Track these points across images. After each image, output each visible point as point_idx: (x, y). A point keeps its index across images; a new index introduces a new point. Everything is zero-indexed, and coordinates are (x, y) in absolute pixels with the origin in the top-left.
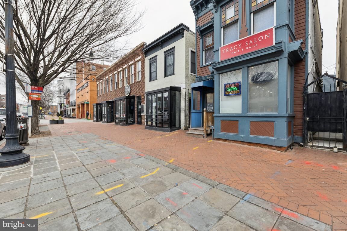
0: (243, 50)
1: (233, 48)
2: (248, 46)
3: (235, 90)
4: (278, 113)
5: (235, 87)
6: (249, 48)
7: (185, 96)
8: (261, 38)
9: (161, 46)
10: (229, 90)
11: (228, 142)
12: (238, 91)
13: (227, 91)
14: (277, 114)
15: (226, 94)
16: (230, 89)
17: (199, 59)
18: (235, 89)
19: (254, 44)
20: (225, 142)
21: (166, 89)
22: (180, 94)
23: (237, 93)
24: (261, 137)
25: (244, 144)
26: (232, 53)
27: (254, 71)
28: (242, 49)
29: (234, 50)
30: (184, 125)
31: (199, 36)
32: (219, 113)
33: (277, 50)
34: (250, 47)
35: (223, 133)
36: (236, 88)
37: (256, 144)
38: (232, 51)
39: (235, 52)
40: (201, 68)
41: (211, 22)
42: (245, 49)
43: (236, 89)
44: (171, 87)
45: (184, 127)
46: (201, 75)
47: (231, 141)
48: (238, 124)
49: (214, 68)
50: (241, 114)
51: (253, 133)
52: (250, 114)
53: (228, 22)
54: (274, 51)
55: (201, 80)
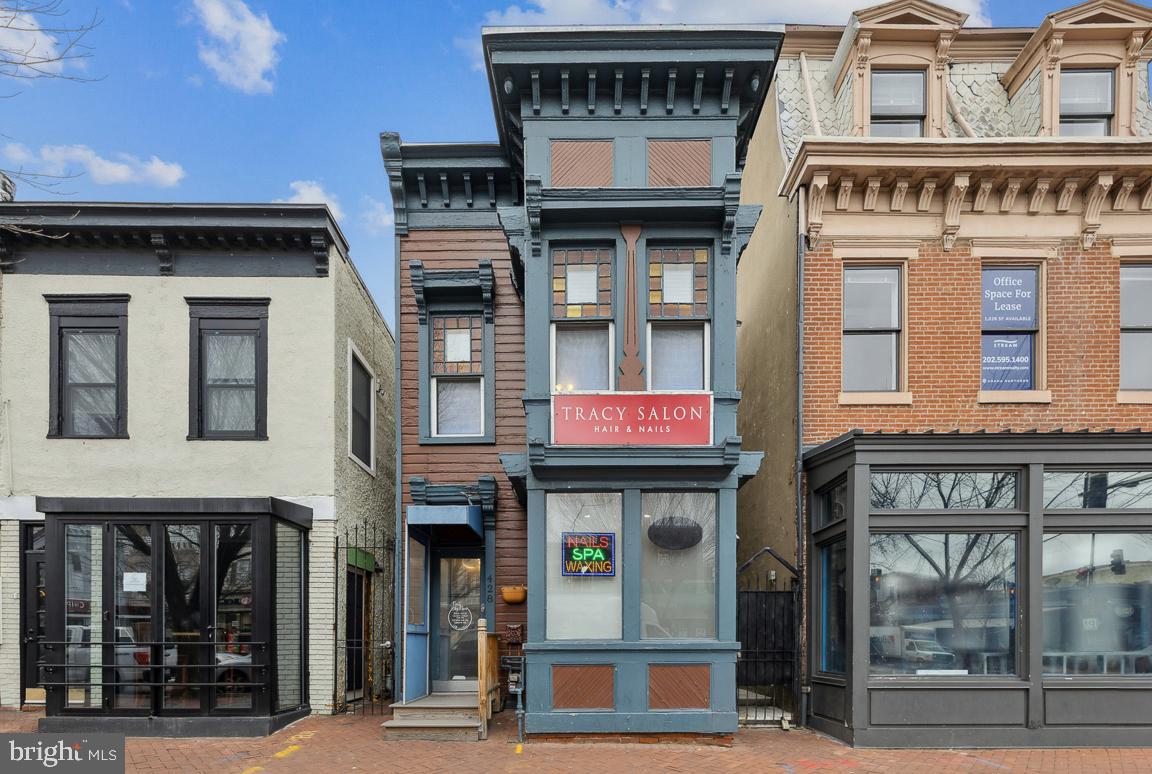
0: (629, 430)
1: (599, 415)
2: (646, 423)
3: (598, 560)
4: (717, 637)
5: (598, 551)
6: (646, 429)
7: (336, 557)
8: (680, 413)
9: (163, 258)
10: (577, 556)
11: (578, 742)
12: (607, 565)
13: (574, 561)
14: (716, 642)
15: (572, 571)
16: (582, 553)
17: (413, 408)
18: (596, 556)
19: (662, 422)
20: (565, 742)
21: (238, 507)
22: (307, 542)
23: (604, 572)
25: (631, 741)
26: (597, 429)
27: (660, 508)
28: (629, 428)
29: (601, 423)
30: (331, 693)
31: (414, 310)
32: (545, 639)
33: (727, 462)
34: (650, 429)
35: (561, 711)
36: (599, 554)
37: (664, 735)
38: (594, 422)
39: (605, 429)
40: (421, 445)
41: (476, 278)
42: (635, 428)
43: (601, 556)
44: (275, 502)
45: (331, 702)
46: (432, 477)
48: (612, 674)
49: (538, 464)
50: (621, 642)
51: (656, 700)
52: (648, 641)
53: (574, 313)
54: (719, 462)
55: (429, 499)
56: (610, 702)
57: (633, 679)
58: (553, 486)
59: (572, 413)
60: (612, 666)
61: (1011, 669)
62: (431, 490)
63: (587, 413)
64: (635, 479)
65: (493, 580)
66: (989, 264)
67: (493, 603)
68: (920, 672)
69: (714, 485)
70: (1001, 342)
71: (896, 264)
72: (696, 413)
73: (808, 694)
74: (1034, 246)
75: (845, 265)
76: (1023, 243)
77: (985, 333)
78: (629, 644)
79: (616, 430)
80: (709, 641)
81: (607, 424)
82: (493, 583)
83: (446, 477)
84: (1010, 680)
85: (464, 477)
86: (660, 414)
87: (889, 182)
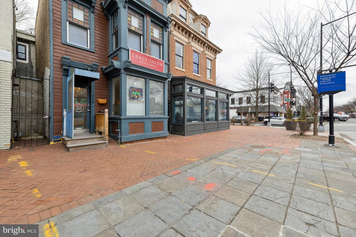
1: (141, 58)
2: (151, 64)
4: (164, 115)
5: (139, 93)
8: (158, 64)
11: (135, 143)
14: (164, 116)
19: (154, 65)
20: (132, 143)
24: (158, 132)
25: (147, 141)
26: (141, 62)
28: (148, 64)
29: (142, 61)
30: (9, 139)
32: (126, 115)
35: (131, 135)
37: (154, 138)
38: (140, 60)
45: (9, 143)
47: (137, 141)
48: (144, 124)
49: (129, 67)
50: (146, 116)
51: (153, 130)
52: (151, 116)
53: (133, 28)
54: (167, 77)
55: (70, 65)
56: (144, 132)
57: (148, 125)
58: (129, 74)
59: (135, 56)
60: (143, 122)
61: (202, 121)
62: (72, 62)
63: (138, 57)
64: (149, 77)
65: (94, 96)
66: (194, 51)
67: (94, 104)
68: (192, 122)
69: (164, 82)
70: (195, 64)
71: (183, 45)
72: (161, 65)
73: (171, 127)
74: (199, 51)
75: (176, 41)
76: (197, 49)
77: (194, 63)
78: (147, 117)
79: (145, 63)
80: (163, 116)
81: (143, 61)
82: (94, 97)
83: (77, 59)
84: (202, 123)
85: (83, 60)
86: (154, 63)
87: (183, 29)
